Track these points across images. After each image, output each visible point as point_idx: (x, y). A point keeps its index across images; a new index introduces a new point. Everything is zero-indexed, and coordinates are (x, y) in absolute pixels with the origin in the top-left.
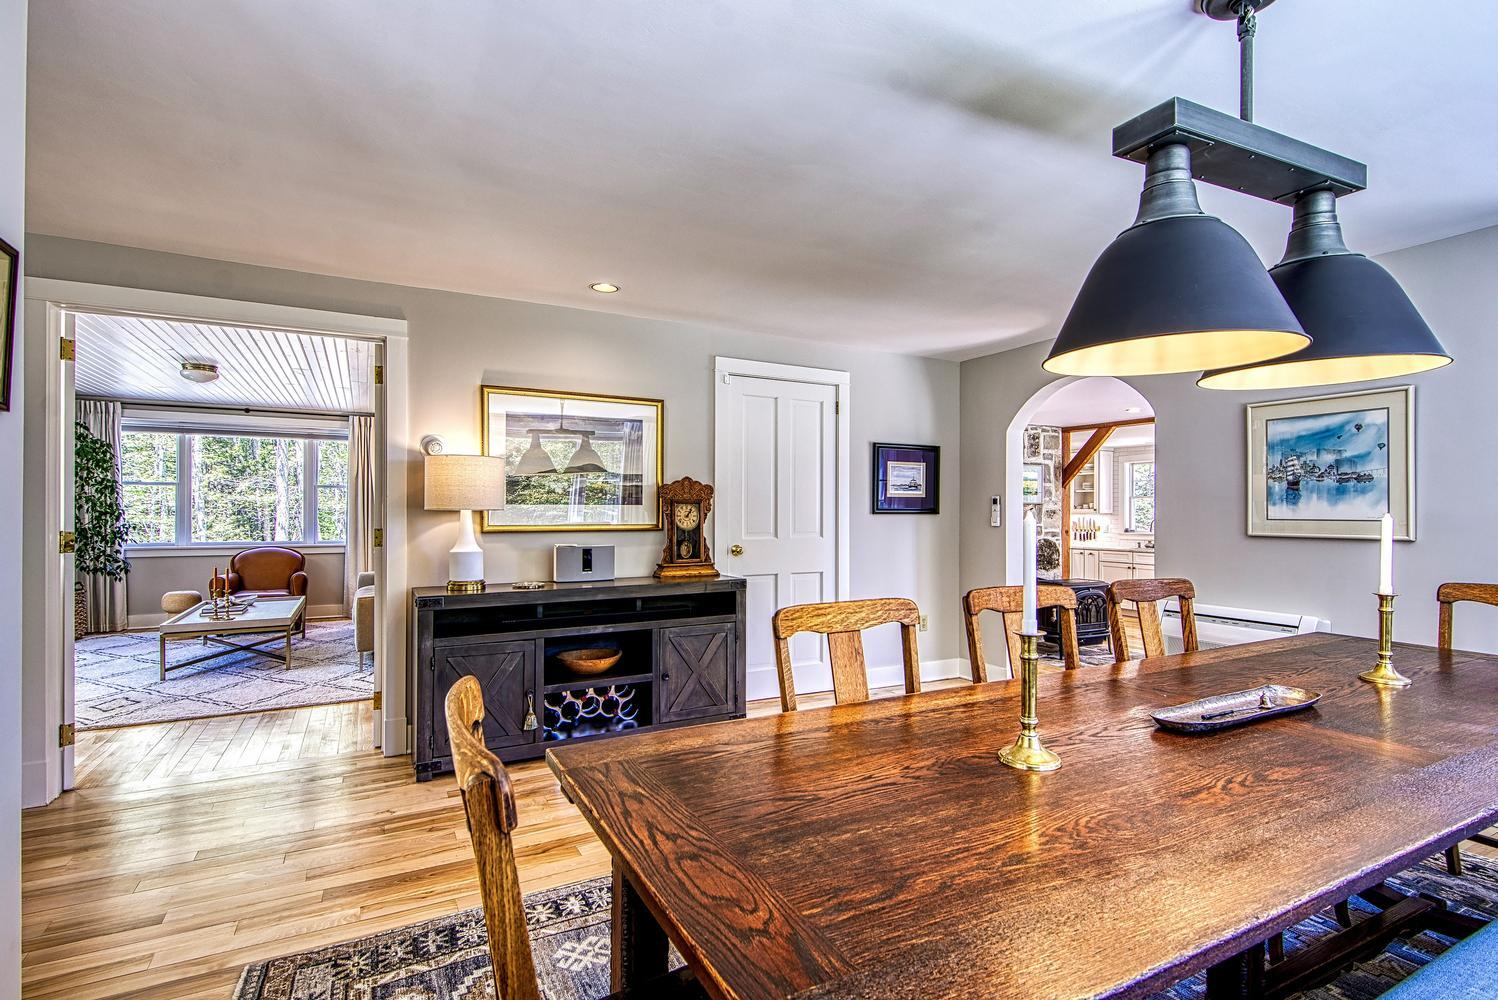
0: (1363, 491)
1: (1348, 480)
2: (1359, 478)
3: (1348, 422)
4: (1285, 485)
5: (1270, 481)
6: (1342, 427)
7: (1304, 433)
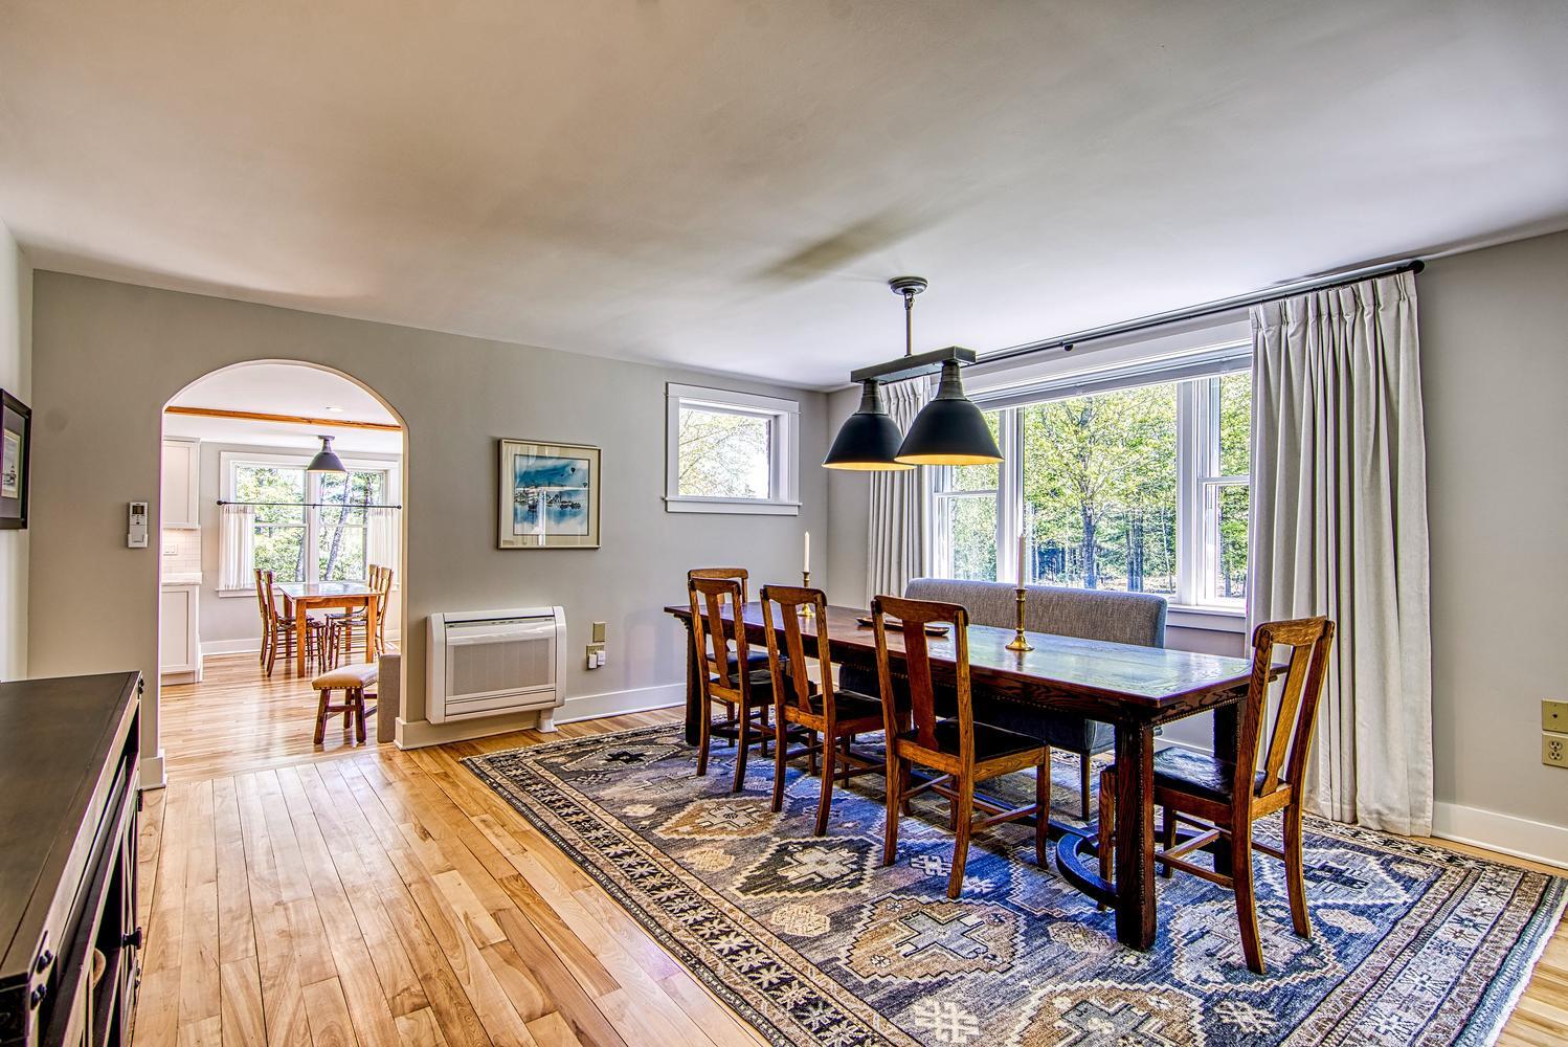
0: (575, 515)
1: (566, 507)
2: (573, 506)
3: (568, 465)
4: (527, 507)
5: (517, 504)
6: (564, 467)
7: (540, 469)
